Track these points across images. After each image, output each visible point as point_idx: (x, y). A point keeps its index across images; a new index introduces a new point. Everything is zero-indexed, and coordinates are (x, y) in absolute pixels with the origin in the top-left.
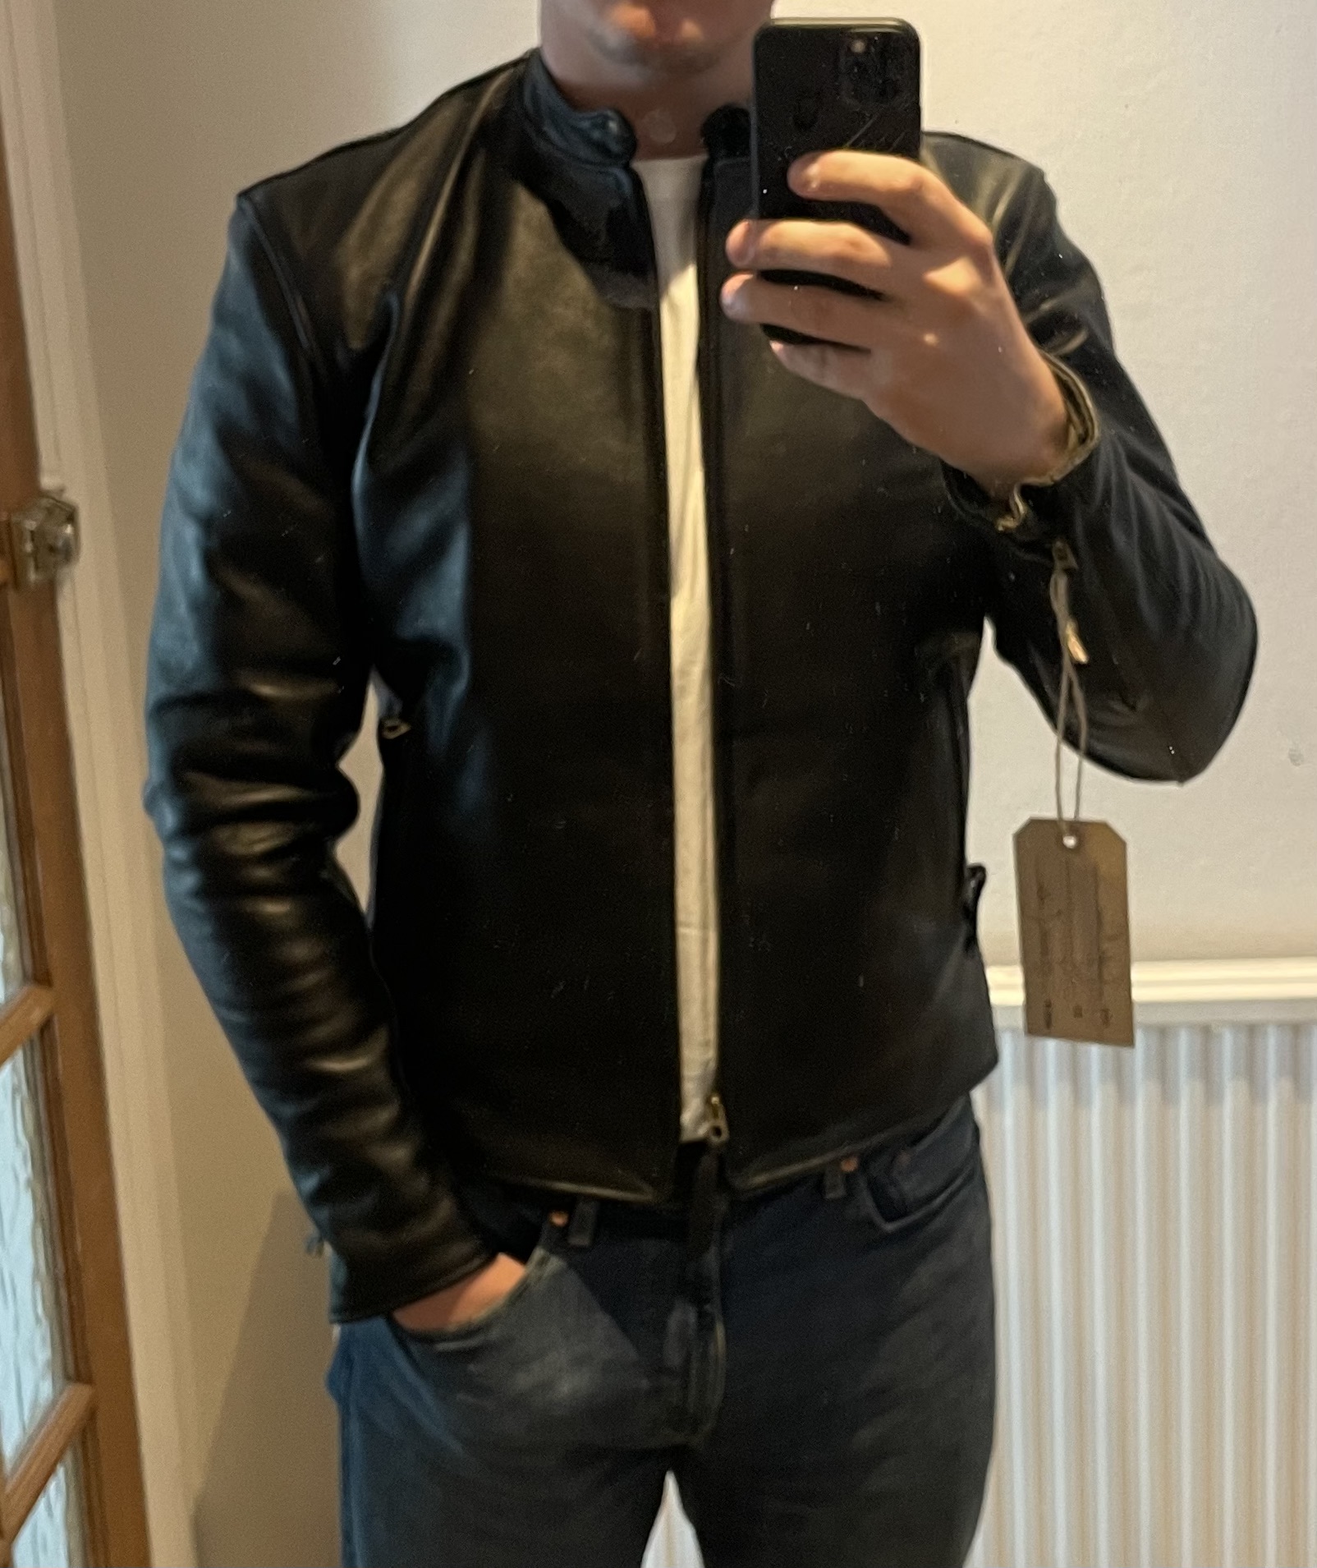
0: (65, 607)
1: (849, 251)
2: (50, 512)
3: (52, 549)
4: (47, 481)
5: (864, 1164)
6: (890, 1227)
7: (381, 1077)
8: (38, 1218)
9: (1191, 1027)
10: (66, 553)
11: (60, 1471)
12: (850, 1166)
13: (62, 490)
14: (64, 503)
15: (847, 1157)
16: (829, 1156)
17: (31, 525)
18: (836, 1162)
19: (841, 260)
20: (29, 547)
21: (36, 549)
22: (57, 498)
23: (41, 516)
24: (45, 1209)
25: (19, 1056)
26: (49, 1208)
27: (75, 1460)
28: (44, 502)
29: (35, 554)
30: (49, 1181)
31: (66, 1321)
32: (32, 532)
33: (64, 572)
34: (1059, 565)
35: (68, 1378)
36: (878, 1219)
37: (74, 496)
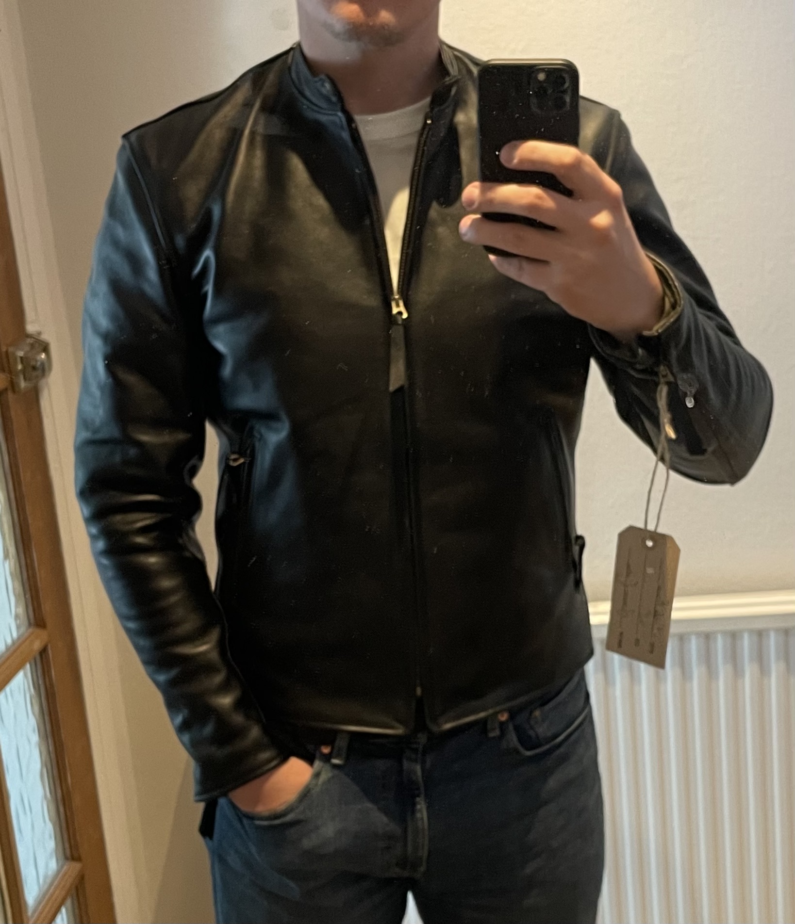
0: (44, 403)
1: (537, 201)
2: (32, 346)
3: (34, 368)
4: (31, 328)
5: (512, 717)
6: (529, 753)
7: (214, 656)
8: (44, 764)
10: (42, 370)
11: (63, 910)
12: (504, 717)
13: (39, 333)
14: (40, 340)
15: (501, 712)
16: (491, 711)
17: (21, 354)
18: (495, 714)
19: (532, 207)
20: (20, 367)
21: (24, 368)
22: (36, 337)
23: (27, 348)
24: (48, 759)
25: (28, 666)
26: (50, 758)
27: (73, 903)
28: (29, 341)
29: (24, 371)
30: (50, 742)
31: (64, 825)
32: (21, 358)
33: (42, 383)
34: (662, 380)
35: (66, 858)
36: (521, 749)
37: (46, 337)
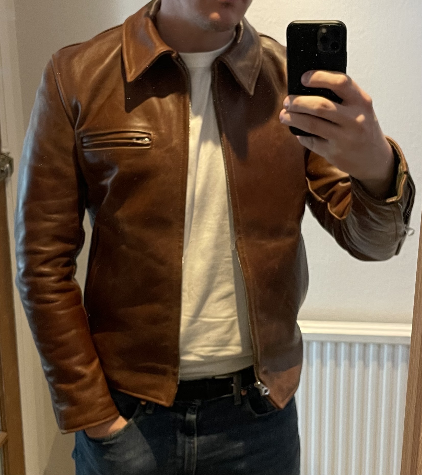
0: (8, 190)
4: (4, 150)
5: (249, 393)
6: (258, 415)
9: (360, 344)
12: (244, 393)
13: (9, 153)
14: (9, 157)
19: (320, 111)
22: (6, 155)
36: (253, 413)
37: (12, 155)
